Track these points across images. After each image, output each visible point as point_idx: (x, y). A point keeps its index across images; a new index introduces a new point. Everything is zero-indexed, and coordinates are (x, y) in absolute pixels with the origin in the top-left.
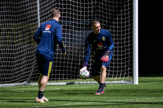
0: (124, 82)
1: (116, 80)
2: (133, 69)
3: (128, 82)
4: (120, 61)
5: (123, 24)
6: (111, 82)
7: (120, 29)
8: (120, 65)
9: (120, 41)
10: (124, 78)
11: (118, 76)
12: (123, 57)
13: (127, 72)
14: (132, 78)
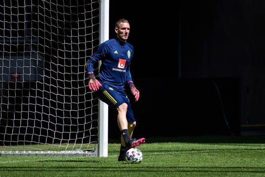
0: (82, 152)
1: (68, 149)
2: (99, 128)
3: (90, 153)
4: (74, 114)
5: (82, 47)
6: (59, 153)
7: (75, 55)
8: (74, 121)
9: (75, 77)
10: (81, 145)
11: (72, 142)
12: (81, 106)
13: (87, 133)
14: (97, 145)
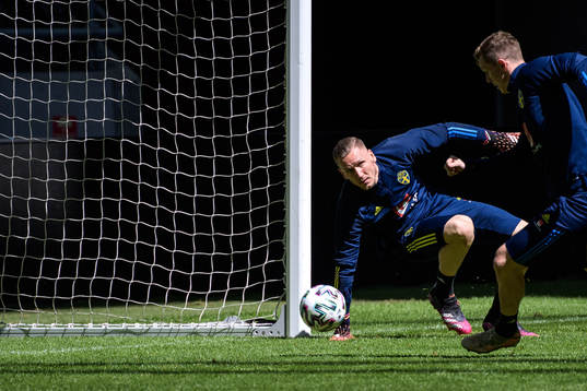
0: (243, 325)
1: (207, 318)
2: (287, 261)
3: (264, 327)
4: (222, 225)
5: (241, 46)
6: (182, 327)
7: (223, 68)
8: (223, 244)
9: (222, 127)
10: (242, 305)
11: (215, 298)
12: (241, 203)
13: (256, 275)
14: (282, 305)
